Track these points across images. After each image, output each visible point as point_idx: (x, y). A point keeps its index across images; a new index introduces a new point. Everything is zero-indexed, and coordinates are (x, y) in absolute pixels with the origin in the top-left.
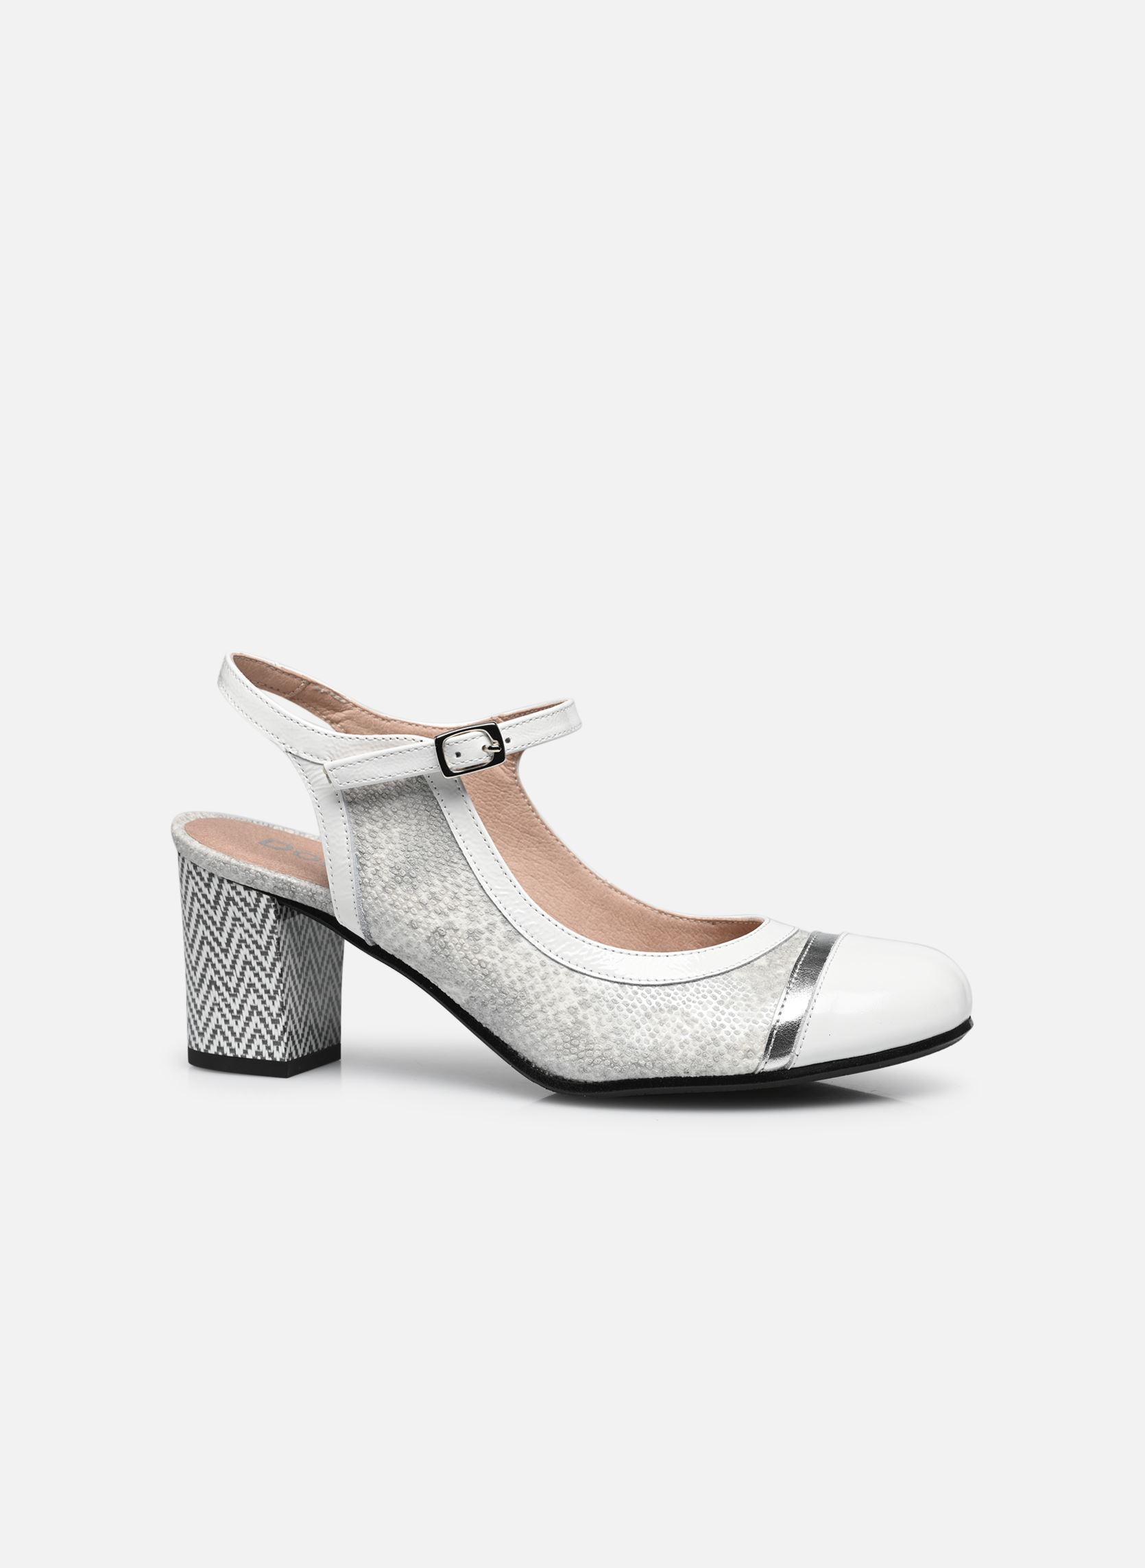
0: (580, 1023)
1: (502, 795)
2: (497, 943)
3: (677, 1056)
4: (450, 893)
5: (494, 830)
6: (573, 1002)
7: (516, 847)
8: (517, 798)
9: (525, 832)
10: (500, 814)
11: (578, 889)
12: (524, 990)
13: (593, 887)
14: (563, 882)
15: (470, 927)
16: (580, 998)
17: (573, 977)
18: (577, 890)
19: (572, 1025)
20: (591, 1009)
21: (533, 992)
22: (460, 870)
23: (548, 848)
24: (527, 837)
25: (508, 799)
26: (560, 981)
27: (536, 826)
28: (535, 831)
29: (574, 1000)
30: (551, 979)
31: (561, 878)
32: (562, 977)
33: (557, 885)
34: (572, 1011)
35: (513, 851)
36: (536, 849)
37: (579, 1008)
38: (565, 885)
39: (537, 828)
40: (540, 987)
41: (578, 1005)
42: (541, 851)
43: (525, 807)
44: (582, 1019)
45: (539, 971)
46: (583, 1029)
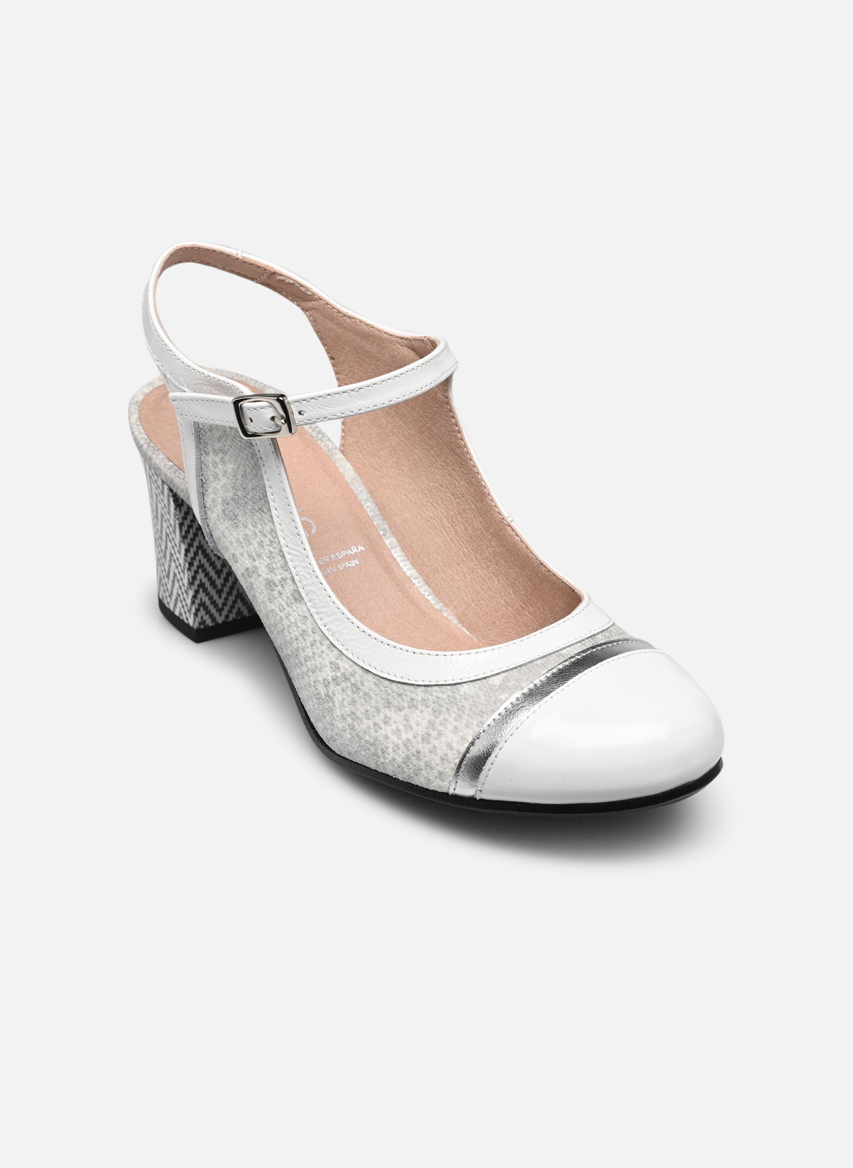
0: (329, 697)
1: (436, 410)
2: (285, 598)
3: (390, 757)
4: (258, 539)
5: (429, 442)
6: (328, 675)
7: (444, 462)
8: (447, 416)
9: (451, 451)
10: (434, 428)
11: (483, 518)
12: (297, 649)
13: (495, 520)
14: (474, 507)
15: (268, 577)
16: (333, 674)
17: (333, 651)
18: (483, 520)
19: (324, 697)
20: (339, 688)
21: (303, 655)
22: (267, 520)
23: (467, 472)
24: (453, 455)
25: (440, 416)
26: (322, 652)
27: (460, 447)
28: (458, 452)
29: (328, 673)
30: (317, 647)
31: (473, 504)
32: (324, 648)
33: (469, 509)
34: (326, 683)
35: (441, 465)
36: (459, 469)
37: (332, 682)
38: (475, 512)
39: (460, 449)
40: (309, 652)
41: (331, 680)
42: (461, 472)
43: (452, 427)
44: (331, 694)
45: (310, 636)
46: (331, 704)
